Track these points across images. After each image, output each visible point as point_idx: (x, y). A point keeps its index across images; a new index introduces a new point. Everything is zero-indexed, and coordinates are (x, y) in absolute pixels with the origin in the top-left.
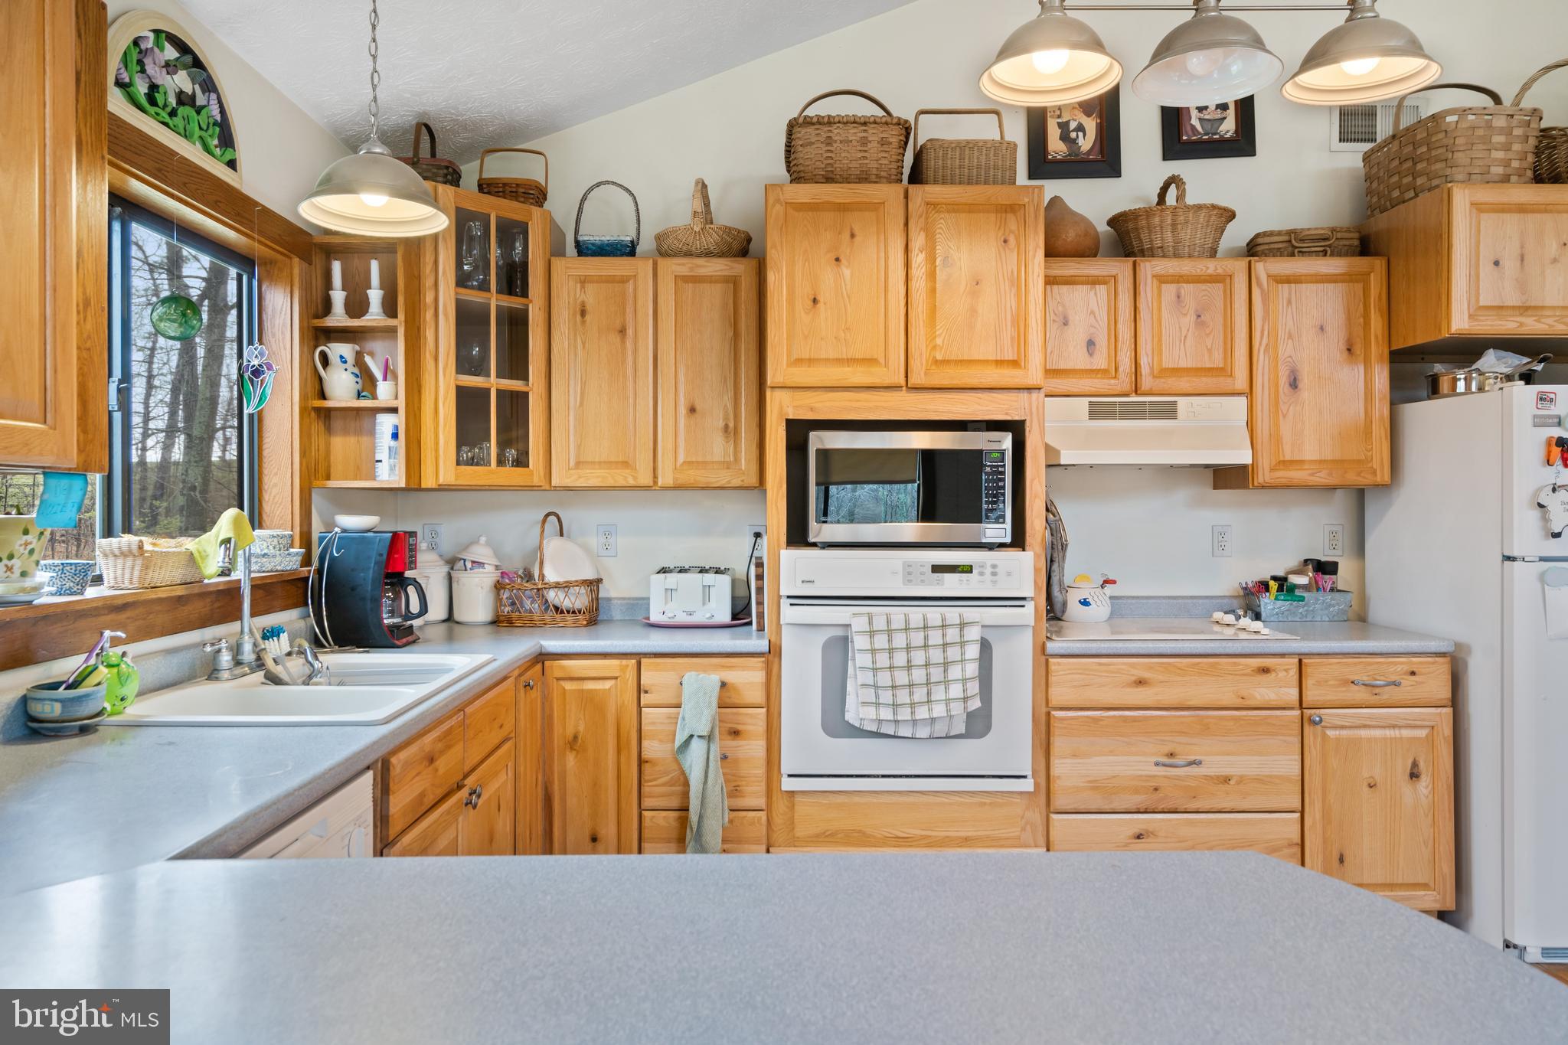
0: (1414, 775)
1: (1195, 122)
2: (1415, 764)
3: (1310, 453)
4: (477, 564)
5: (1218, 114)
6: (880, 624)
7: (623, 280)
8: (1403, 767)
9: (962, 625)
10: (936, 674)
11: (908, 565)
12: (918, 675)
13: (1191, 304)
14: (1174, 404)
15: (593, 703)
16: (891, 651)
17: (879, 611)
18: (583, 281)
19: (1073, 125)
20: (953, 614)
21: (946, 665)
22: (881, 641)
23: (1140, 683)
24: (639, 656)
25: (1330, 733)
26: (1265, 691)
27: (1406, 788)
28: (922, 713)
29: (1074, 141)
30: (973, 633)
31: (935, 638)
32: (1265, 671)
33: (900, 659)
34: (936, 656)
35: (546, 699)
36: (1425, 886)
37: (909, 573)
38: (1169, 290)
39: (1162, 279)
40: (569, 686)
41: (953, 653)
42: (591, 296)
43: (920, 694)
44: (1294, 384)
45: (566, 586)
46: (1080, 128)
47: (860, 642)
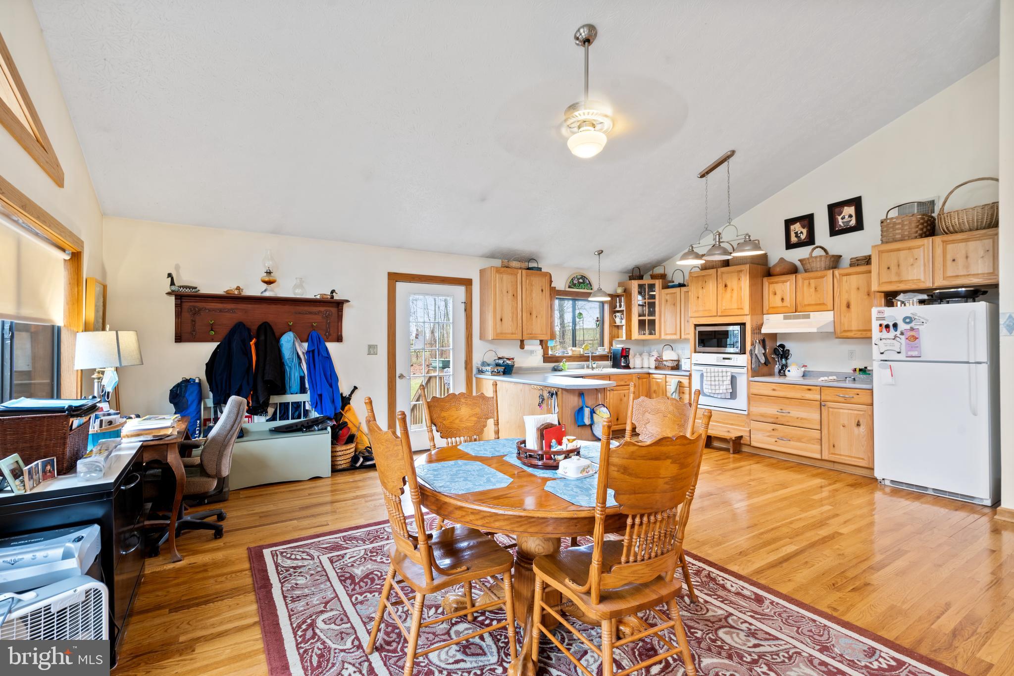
0: (858, 425)
1: (841, 223)
2: (858, 422)
3: (854, 327)
4: (653, 356)
5: (849, 219)
6: (709, 371)
7: (674, 293)
8: (854, 423)
9: (726, 372)
10: (721, 383)
11: (717, 357)
12: (717, 383)
13: (813, 285)
14: (809, 314)
15: (658, 384)
16: (711, 377)
17: (709, 368)
18: (667, 294)
19: (799, 232)
20: (724, 369)
21: (723, 381)
22: (709, 374)
23: (774, 390)
24: (666, 375)
25: (831, 409)
26: (809, 395)
27: (856, 429)
28: (717, 392)
29: (799, 237)
30: (729, 374)
31: (720, 374)
32: (810, 390)
33: (713, 379)
34: (721, 379)
35: (649, 382)
36: (863, 459)
37: (718, 360)
38: (806, 282)
39: (804, 279)
40: (654, 380)
41: (725, 378)
42: (668, 297)
43: (717, 387)
44: (848, 306)
45: (667, 361)
46: (802, 233)
47: (705, 374)
